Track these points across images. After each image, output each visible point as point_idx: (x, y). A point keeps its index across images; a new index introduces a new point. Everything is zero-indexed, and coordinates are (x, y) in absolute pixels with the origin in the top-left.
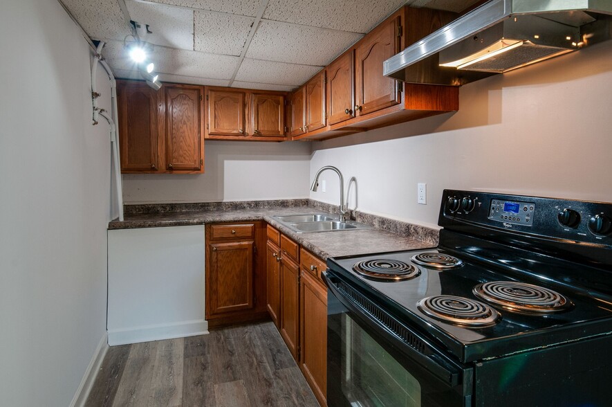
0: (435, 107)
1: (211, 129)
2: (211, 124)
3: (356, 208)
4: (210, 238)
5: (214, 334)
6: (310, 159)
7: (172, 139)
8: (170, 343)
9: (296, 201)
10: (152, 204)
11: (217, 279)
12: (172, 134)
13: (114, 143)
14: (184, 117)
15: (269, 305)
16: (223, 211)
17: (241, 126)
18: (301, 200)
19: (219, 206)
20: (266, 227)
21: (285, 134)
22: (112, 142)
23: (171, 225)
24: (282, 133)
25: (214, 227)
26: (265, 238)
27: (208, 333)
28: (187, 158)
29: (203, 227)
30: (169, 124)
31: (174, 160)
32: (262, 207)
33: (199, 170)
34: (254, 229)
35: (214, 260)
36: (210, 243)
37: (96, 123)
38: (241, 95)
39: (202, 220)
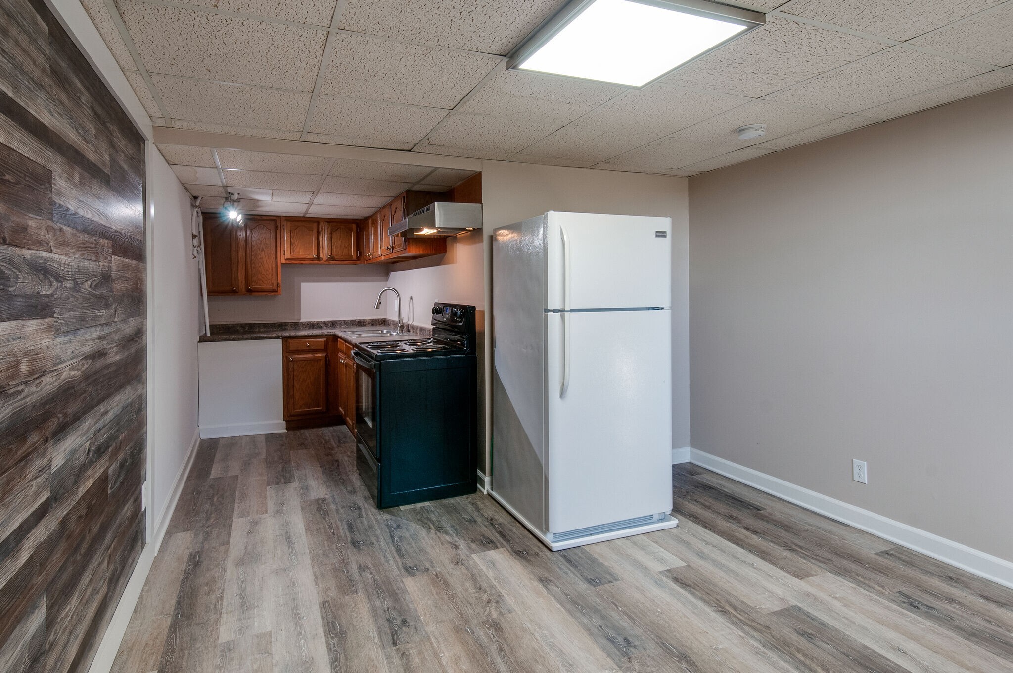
0: (429, 251)
1: (288, 255)
2: (287, 250)
3: (408, 321)
4: (287, 351)
5: (291, 432)
6: (387, 280)
7: (251, 264)
8: (253, 438)
9: (373, 320)
10: (232, 324)
11: (293, 386)
12: (251, 260)
13: (202, 270)
14: (263, 245)
15: (340, 408)
16: (299, 329)
17: (316, 251)
18: (378, 319)
19: (296, 325)
20: (337, 341)
21: (358, 259)
22: (199, 270)
23: (252, 339)
24: (355, 257)
25: (290, 341)
26: (337, 350)
27: (286, 431)
28: (265, 282)
29: (280, 340)
30: (248, 252)
31: (253, 283)
32: (338, 327)
33: (277, 292)
34: (327, 343)
35: (291, 369)
36: (287, 355)
37: (195, 257)
38: (315, 224)
39: (279, 334)
